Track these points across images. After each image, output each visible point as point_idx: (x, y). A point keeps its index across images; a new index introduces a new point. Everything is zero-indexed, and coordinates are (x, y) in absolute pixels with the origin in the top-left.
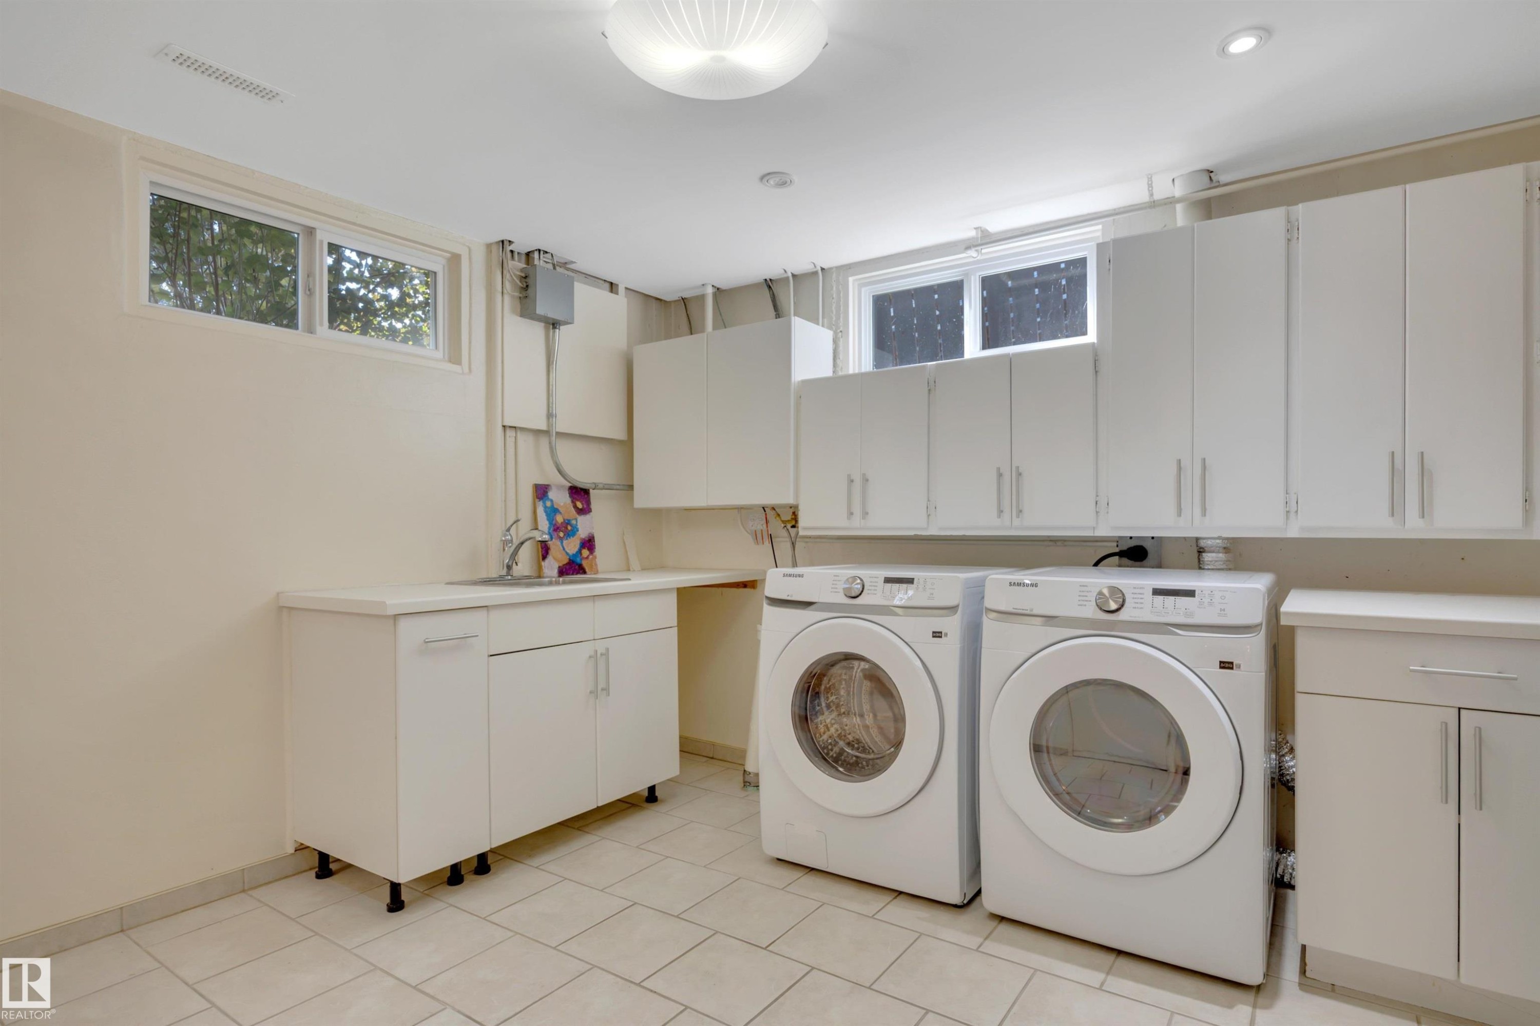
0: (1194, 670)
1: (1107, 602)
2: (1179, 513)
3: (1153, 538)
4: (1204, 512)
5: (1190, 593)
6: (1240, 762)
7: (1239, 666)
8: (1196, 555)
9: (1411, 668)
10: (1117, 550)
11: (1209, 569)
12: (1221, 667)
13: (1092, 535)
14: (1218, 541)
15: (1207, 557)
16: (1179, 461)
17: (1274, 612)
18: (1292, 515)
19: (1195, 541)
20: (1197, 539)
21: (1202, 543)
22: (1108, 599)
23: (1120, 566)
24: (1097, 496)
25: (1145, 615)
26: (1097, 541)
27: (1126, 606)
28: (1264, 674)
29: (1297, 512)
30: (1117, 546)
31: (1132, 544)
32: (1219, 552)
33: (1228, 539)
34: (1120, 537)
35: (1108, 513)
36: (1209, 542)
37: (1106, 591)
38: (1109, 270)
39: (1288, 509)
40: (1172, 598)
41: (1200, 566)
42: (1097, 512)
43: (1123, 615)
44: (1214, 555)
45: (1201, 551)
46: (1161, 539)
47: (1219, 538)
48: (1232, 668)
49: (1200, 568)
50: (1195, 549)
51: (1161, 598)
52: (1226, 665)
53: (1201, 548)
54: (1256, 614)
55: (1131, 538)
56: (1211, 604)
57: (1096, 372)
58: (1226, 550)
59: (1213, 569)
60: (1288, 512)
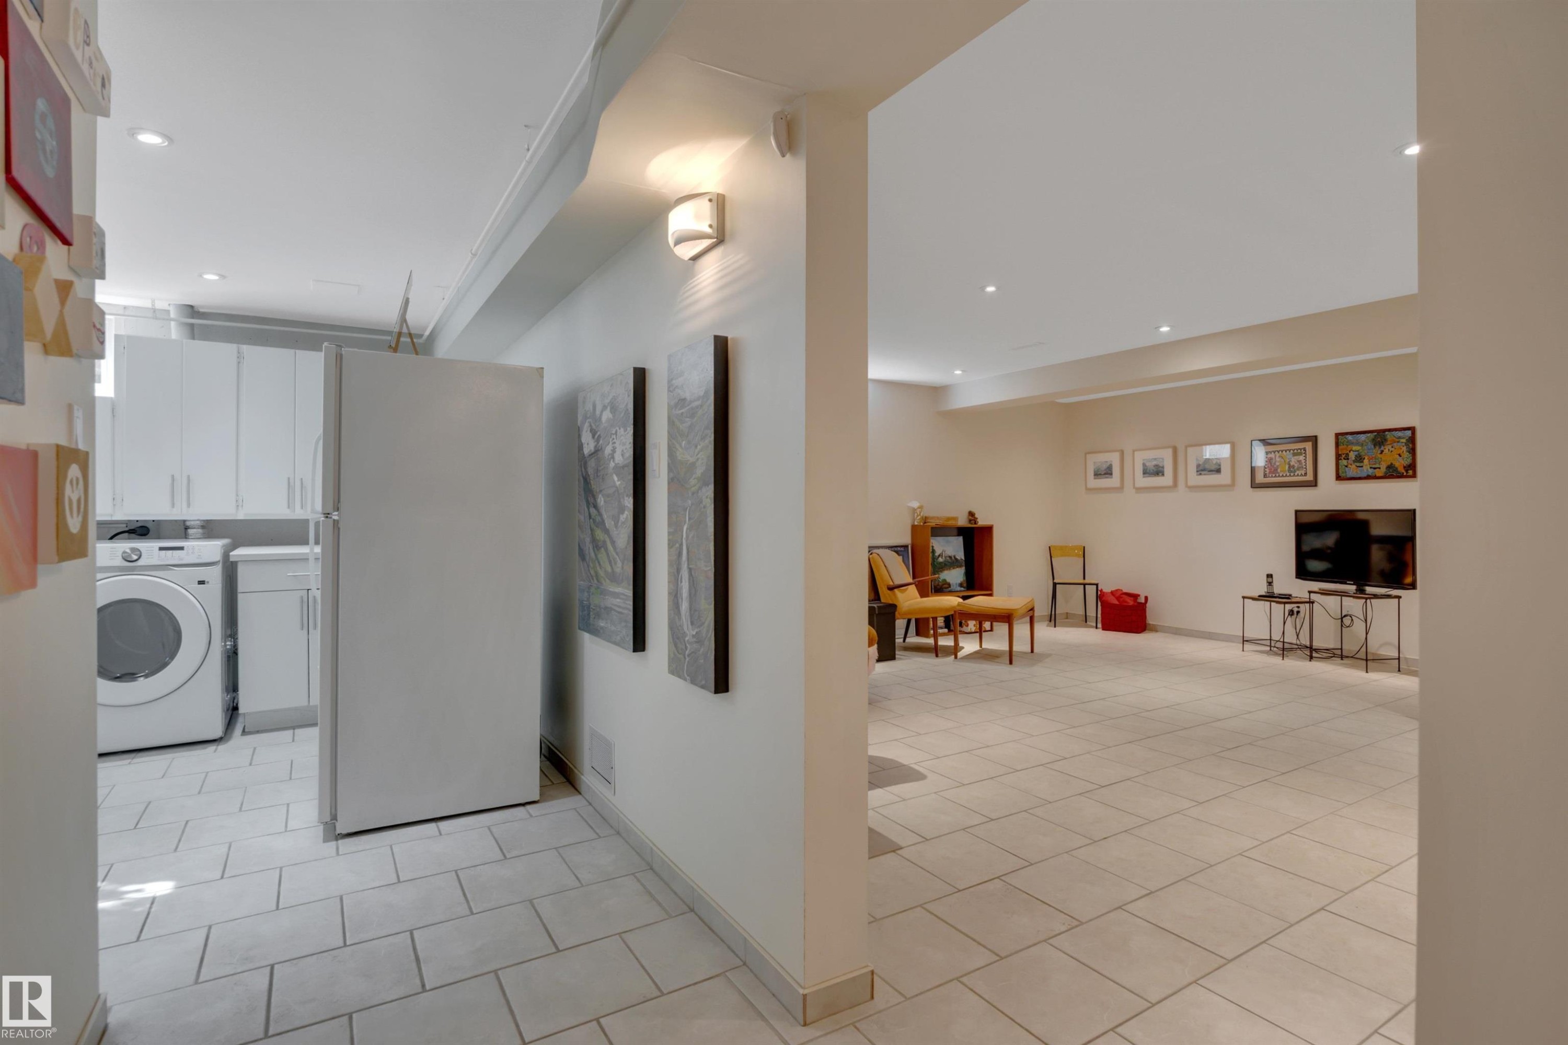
0: (184, 587)
1: (130, 556)
2: (173, 505)
3: (153, 521)
4: (189, 505)
5: (182, 548)
6: (209, 629)
7: (208, 582)
8: (184, 530)
9: (288, 574)
10: (127, 529)
11: (192, 539)
12: (199, 584)
13: (110, 519)
14: (198, 522)
15: (190, 531)
16: (173, 476)
17: (226, 556)
18: (240, 508)
19: (182, 523)
20: (184, 521)
21: (188, 524)
22: (130, 554)
23: (129, 539)
24: (114, 495)
25: (155, 561)
26: (110, 524)
27: (142, 557)
28: (221, 585)
29: (242, 506)
30: (127, 527)
31: (139, 524)
32: (199, 528)
33: (204, 521)
34: (129, 521)
35: (122, 505)
36: (192, 523)
37: (128, 551)
38: (124, 353)
39: (238, 504)
40: (171, 552)
41: (186, 536)
42: (114, 505)
43: (140, 563)
44: (195, 530)
45: (187, 528)
46: (159, 521)
47: (198, 520)
48: (204, 584)
49: (186, 538)
50: (183, 528)
51: (164, 552)
52: (201, 582)
53: (187, 526)
54: (217, 556)
55: (137, 521)
56: (193, 553)
57: (114, 416)
58: (203, 527)
59: (194, 538)
60: (238, 506)
